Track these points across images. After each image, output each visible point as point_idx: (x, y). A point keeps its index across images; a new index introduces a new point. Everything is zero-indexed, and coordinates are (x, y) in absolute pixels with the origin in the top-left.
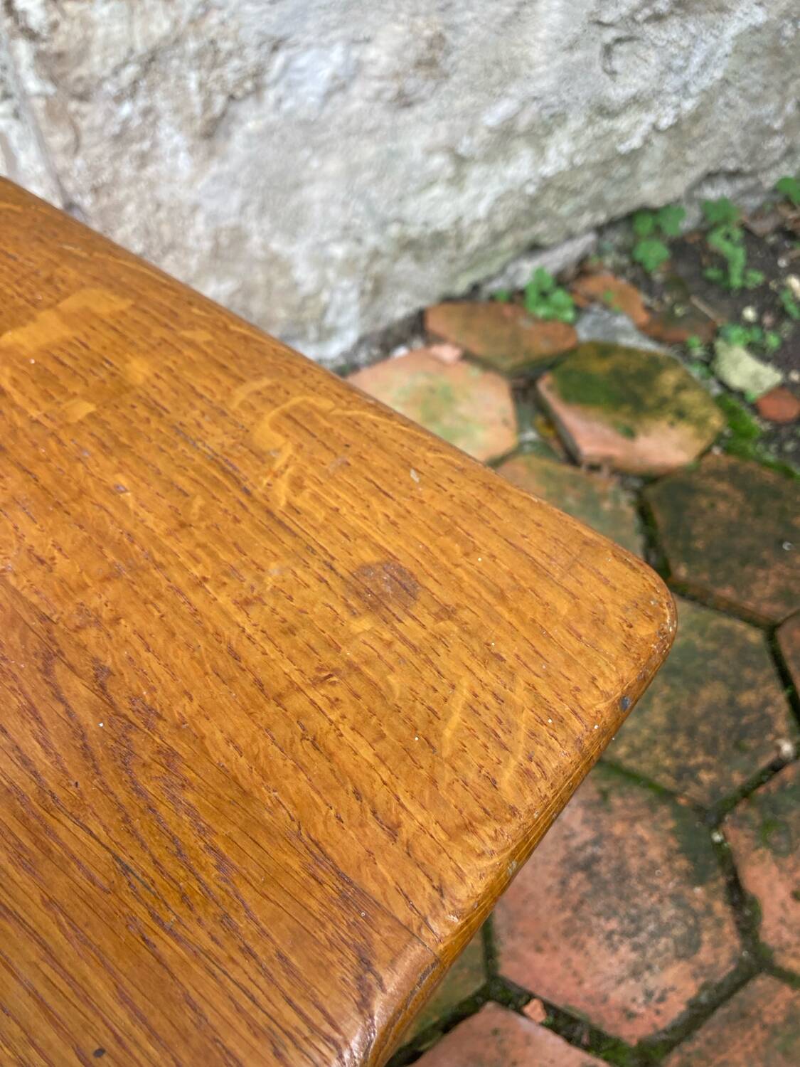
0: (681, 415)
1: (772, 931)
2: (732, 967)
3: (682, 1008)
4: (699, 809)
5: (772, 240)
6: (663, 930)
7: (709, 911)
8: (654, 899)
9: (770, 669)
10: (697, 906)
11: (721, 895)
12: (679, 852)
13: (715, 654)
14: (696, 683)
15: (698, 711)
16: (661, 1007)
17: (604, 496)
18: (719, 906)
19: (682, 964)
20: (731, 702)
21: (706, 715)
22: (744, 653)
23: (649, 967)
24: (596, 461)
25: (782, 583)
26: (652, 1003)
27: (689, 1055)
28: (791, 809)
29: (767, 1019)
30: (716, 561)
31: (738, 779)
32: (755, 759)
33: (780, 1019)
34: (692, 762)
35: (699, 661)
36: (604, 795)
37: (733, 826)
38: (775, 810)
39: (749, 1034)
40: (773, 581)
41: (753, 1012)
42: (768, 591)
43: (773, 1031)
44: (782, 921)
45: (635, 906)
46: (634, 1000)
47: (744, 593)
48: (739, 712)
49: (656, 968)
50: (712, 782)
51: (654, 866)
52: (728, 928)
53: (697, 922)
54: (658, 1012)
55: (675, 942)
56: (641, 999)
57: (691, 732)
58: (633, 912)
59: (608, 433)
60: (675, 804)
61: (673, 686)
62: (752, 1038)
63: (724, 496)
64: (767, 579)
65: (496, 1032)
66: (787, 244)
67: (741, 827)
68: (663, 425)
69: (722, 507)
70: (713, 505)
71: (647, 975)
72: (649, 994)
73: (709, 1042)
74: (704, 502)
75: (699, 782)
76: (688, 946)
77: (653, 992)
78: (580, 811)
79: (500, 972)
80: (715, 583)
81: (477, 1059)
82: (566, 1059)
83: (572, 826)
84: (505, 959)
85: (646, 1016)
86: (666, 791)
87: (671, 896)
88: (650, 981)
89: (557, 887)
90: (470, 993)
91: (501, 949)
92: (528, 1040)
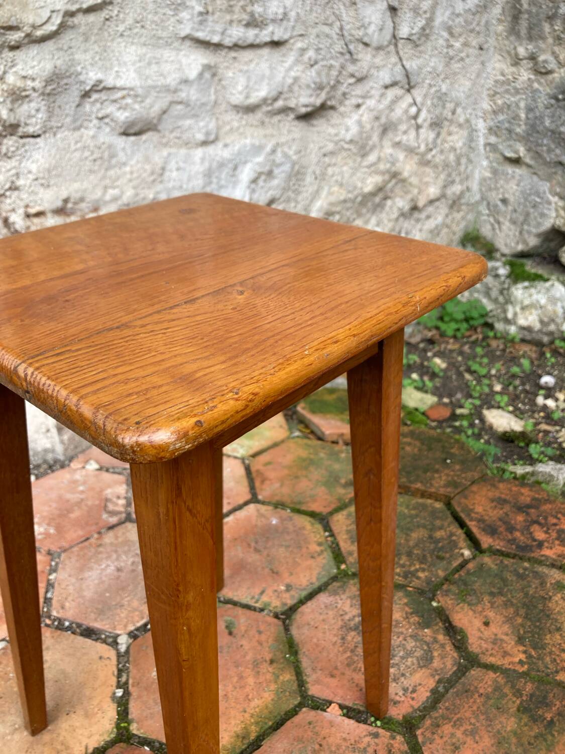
1: (475, 644)
2: (455, 668)
3: (428, 694)
4: (421, 592)
5: (422, 345)
6: (409, 654)
7: (435, 640)
8: (401, 639)
9: (450, 519)
10: (428, 639)
11: (441, 631)
12: (412, 613)
13: (417, 516)
14: (408, 530)
15: (411, 543)
16: (414, 695)
17: (342, 452)
18: (441, 637)
19: (424, 670)
20: (431, 537)
21: (417, 545)
22: (434, 513)
23: (403, 675)
24: (335, 438)
25: (450, 478)
26: (409, 694)
27: (436, 718)
28: (476, 582)
29: (481, 691)
30: (408, 473)
31: (441, 573)
32: (450, 563)
33: (490, 690)
34: (412, 569)
35: (409, 520)
37: (442, 596)
38: (465, 584)
39: (472, 700)
40: (444, 478)
41: (472, 688)
42: (442, 483)
43: (488, 697)
44: (481, 638)
46: (396, 694)
47: (428, 485)
48: (437, 541)
49: (407, 675)
50: (426, 577)
52: (449, 647)
53: (429, 648)
54: (413, 699)
55: (418, 660)
56: (401, 693)
57: (409, 554)
59: (339, 423)
60: (406, 590)
62: (474, 702)
63: (409, 444)
64: (440, 477)
65: (310, 723)
66: (431, 347)
67: (447, 595)
69: (408, 449)
71: (402, 679)
72: (405, 690)
73: (447, 709)
75: (418, 578)
76: (426, 660)
77: (408, 688)
78: (349, 602)
79: (310, 693)
80: (410, 482)
81: (299, 740)
82: (357, 731)
83: (345, 609)
84: (313, 685)
85: (406, 702)
86: (400, 585)
87: (411, 636)
88: (405, 683)
89: (339, 641)
90: (292, 706)
91: (308, 680)
92: (331, 724)
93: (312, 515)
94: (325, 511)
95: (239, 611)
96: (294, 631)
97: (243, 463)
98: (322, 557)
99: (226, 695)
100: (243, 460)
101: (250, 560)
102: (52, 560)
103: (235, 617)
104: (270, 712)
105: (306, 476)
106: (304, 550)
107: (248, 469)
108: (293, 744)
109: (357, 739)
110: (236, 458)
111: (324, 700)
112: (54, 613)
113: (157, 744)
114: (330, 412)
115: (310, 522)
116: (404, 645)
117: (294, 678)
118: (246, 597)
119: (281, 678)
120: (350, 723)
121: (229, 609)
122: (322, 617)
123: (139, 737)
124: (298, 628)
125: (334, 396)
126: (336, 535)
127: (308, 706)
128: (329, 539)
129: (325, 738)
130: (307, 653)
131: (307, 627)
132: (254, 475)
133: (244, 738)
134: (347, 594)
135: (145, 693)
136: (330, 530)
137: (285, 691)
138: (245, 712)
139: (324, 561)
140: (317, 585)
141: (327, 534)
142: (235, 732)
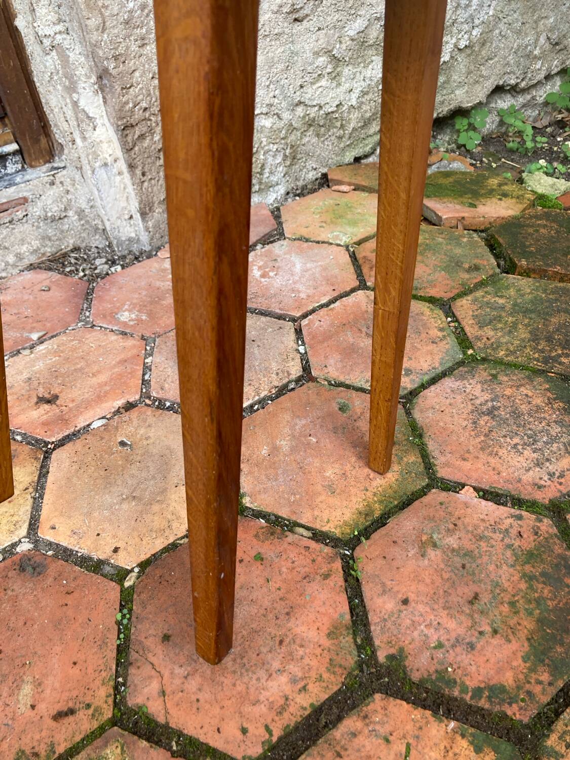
0: (505, 195)
4: (564, 378)
5: (550, 129)
6: (553, 440)
8: (543, 424)
12: (555, 399)
13: (556, 300)
14: (545, 315)
15: (551, 328)
16: (562, 480)
21: (558, 330)
23: (548, 460)
24: (454, 222)
26: (556, 479)
30: (544, 256)
34: (554, 354)
35: (547, 304)
36: (494, 376)
45: (530, 429)
46: (541, 479)
49: (553, 460)
51: (538, 409)
54: (561, 484)
55: (565, 446)
56: (546, 478)
57: (549, 339)
58: (529, 432)
59: (458, 207)
60: (547, 376)
61: (531, 319)
63: (545, 226)
65: (441, 504)
66: (561, 131)
68: (494, 200)
69: (542, 230)
70: (537, 231)
71: (548, 464)
72: (551, 475)
74: (531, 230)
75: (560, 363)
77: (554, 473)
78: (479, 386)
79: (439, 475)
80: (548, 265)
81: (432, 519)
82: (497, 513)
83: (475, 393)
84: (441, 468)
85: (553, 487)
86: (539, 370)
87: (555, 422)
88: (550, 468)
89: (470, 425)
90: (419, 487)
91: (436, 462)
92: (466, 505)
93: (431, 300)
94: (446, 296)
95: (354, 393)
96: (417, 414)
97: (348, 250)
98: (444, 342)
99: (344, 474)
100: (347, 247)
101: (362, 345)
102: (146, 345)
103: (348, 399)
104: (395, 492)
105: (423, 262)
106: (424, 335)
107: (353, 257)
108: (423, 523)
109: (498, 520)
110: (338, 245)
111: (455, 483)
112: (154, 394)
113: (273, 518)
114: (447, 195)
115: (428, 307)
116: (547, 430)
117: (420, 460)
118: (360, 381)
119: (405, 459)
120: (488, 506)
121: (342, 391)
122: (448, 401)
123: (253, 510)
124: (421, 411)
125: (451, 180)
126: (460, 320)
127: (437, 488)
128: (452, 324)
129: (459, 518)
130: (433, 436)
131: (431, 411)
132: (361, 262)
133: (367, 515)
134: (477, 378)
135: (256, 469)
136: (454, 316)
137: (410, 472)
138: (367, 490)
139: (447, 346)
140: (440, 369)
141: (449, 319)
142: (356, 509)
